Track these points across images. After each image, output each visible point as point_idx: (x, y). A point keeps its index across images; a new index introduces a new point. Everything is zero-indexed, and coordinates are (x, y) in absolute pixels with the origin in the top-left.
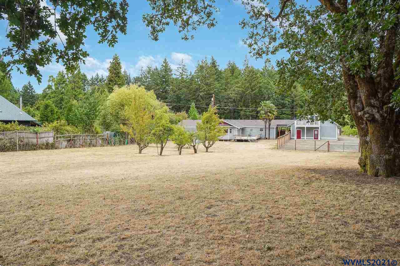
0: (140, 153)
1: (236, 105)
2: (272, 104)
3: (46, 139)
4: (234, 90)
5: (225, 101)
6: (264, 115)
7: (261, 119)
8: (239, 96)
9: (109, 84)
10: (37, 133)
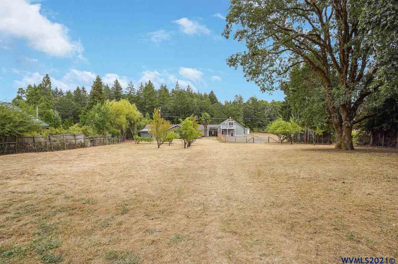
0: (159, 147)
1: (171, 115)
2: (208, 115)
3: (80, 140)
4: (170, 105)
5: (164, 112)
6: (205, 122)
7: (202, 124)
8: (173, 108)
9: (94, 98)
10: (75, 136)
